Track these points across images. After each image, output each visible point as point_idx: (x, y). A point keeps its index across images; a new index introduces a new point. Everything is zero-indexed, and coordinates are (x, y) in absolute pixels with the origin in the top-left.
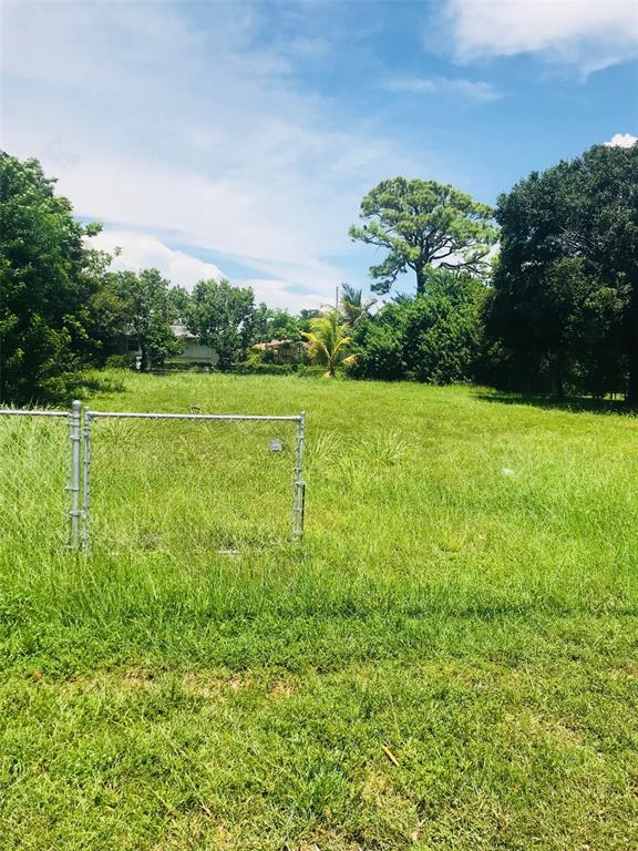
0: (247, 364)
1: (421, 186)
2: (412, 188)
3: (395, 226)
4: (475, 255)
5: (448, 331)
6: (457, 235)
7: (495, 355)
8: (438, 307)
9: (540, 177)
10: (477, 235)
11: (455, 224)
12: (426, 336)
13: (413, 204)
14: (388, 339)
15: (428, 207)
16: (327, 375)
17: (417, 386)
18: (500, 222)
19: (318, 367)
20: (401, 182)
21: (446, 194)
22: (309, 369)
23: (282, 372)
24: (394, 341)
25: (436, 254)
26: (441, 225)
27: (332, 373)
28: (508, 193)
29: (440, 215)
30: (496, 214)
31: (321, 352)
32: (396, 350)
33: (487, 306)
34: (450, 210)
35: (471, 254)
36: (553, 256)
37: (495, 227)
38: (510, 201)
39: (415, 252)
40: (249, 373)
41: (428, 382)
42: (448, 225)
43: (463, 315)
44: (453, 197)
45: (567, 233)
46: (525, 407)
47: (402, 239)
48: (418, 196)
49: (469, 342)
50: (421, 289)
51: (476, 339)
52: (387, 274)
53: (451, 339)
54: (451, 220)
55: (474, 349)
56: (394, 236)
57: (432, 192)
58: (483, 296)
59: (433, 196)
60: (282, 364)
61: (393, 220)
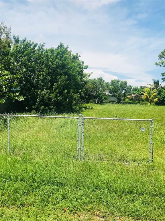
0: (125, 101)
16: (149, 104)
27: (151, 104)
31: (147, 98)
40: (126, 104)
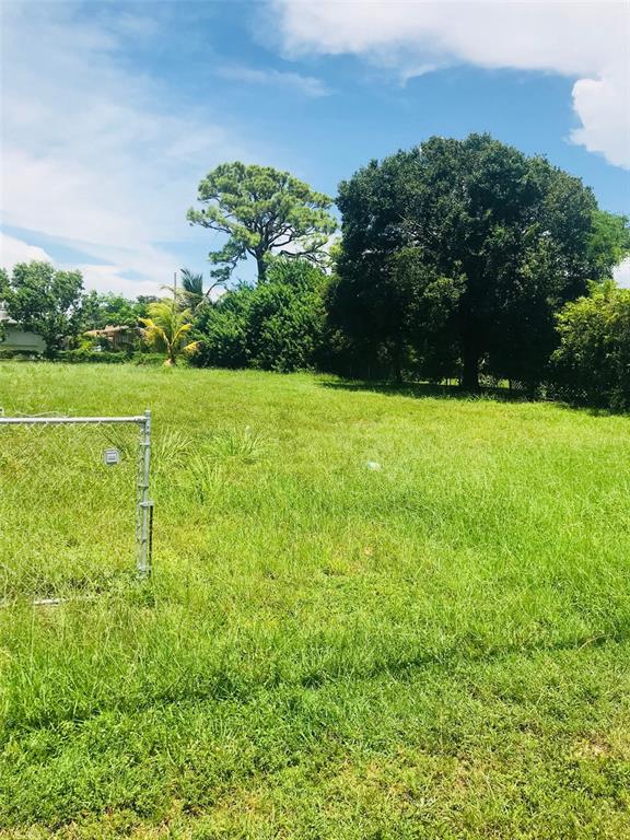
0: (78, 351)
1: (259, 172)
2: (250, 174)
3: (234, 212)
4: (314, 244)
5: (291, 319)
6: (297, 224)
7: (337, 343)
8: (280, 294)
9: (380, 165)
10: (316, 224)
11: (294, 212)
12: (269, 324)
13: (252, 190)
14: (231, 326)
15: (267, 194)
16: (168, 363)
17: (262, 374)
18: (342, 209)
19: (157, 355)
20: (240, 167)
21: (284, 182)
22: (148, 356)
23: (117, 360)
24: (237, 329)
25: (276, 242)
26: (280, 214)
27: (173, 361)
28: (348, 180)
29: (279, 202)
30: (337, 201)
32: (239, 337)
33: (330, 293)
34: (288, 198)
35: (310, 243)
36: (392, 245)
37: (335, 215)
38: (351, 188)
39: (255, 238)
40: (80, 362)
41: (272, 370)
42: (287, 212)
43: (304, 303)
44: (291, 185)
45: (406, 222)
46: (368, 393)
47: (241, 225)
48: (257, 182)
49: (311, 330)
50: (262, 277)
51: (318, 327)
52: (227, 261)
53: (294, 327)
54: (290, 207)
55: (316, 336)
56: (234, 221)
57: (271, 179)
58: (324, 285)
59: (271, 183)
60: (118, 351)
61: (231, 205)
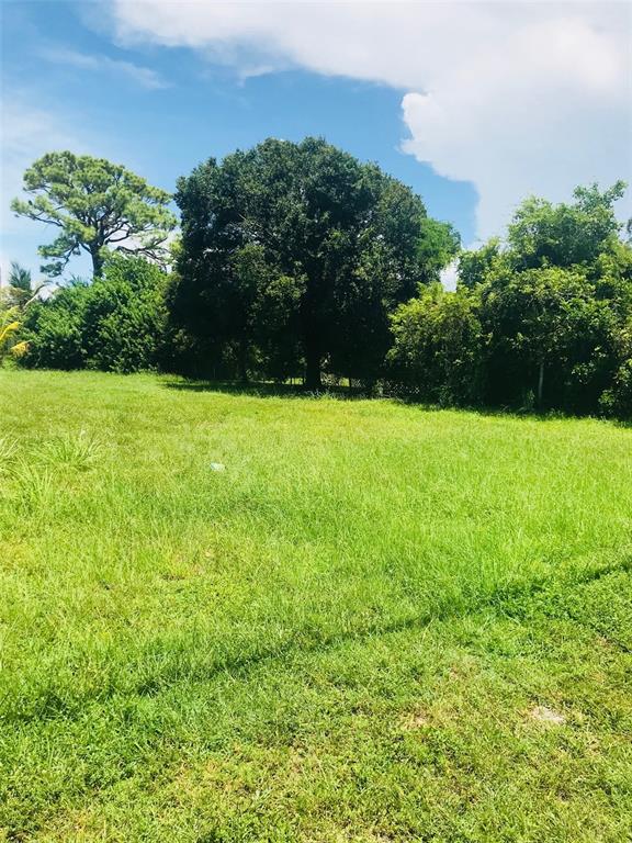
1: (92, 164)
2: (82, 165)
3: (65, 203)
4: (153, 240)
5: (129, 317)
6: (134, 219)
7: (180, 342)
8: (118, 292)
9: (219, 164)
10: (155, 220)
11: (131, 207)
12: (106, 322)
13: (85, 183)
14: (65, 325)
15: (102, 187)
17: (100, 375)
18: (181, 206)
20: (70, 158)
21: (120, 175)
24: (71, 327)
25: (112, 237)
26: (116, 208)
28: (187, 177)
29: (114, 196)
30: (176, 197)
32: (74, 337)
33: (171, 292)
34: (124, 192)
35: (148, 239)
36: (233, 244)
37: (174, 211)
38: (190, 185)
39: (90, 233)
41: (111, 370)
42: (123, 207)
43: (144, 301)
44: (127, 179)
45: (246, 222)
46: (214, 394)
47: (73, 218)
48: (90, 173)
49: (151, 330)
50: (98, 273)
51: (159, 325)
52: (59, 255)
53: (133, 326)
54: (126, 202)
55: (158, 336)
56: (66, 214)
57: (105, 171)
58: (165, 282)
59: (106, 176)
61: (62, 196)
